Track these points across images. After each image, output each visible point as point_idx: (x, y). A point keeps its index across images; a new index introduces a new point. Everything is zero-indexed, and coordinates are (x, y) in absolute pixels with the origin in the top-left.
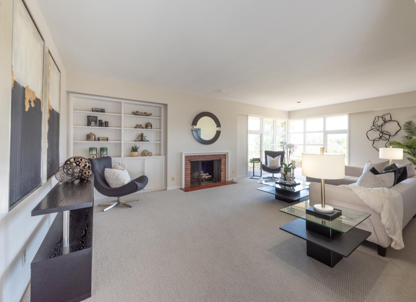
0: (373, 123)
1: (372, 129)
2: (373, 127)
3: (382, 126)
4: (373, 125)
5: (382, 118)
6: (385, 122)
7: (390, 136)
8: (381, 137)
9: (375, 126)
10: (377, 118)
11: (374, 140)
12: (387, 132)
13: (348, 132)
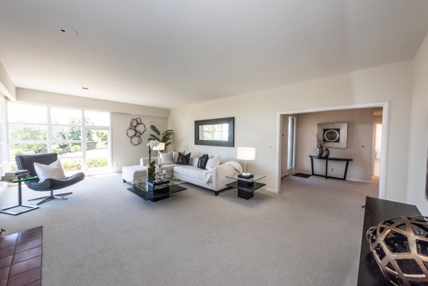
0: (131, 124)
1: (130, 129)
2: (131, 127)
3: (136, 126)
4: (130, 125)
5: (136, 120)
6: (138, 124)
7: (141, 134)
8: (135, 135)
9: (132, 126)
10: (133, 120)
11: (132, 137)
12: (139, 131)
13: (110, 129)
